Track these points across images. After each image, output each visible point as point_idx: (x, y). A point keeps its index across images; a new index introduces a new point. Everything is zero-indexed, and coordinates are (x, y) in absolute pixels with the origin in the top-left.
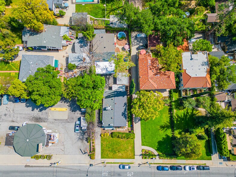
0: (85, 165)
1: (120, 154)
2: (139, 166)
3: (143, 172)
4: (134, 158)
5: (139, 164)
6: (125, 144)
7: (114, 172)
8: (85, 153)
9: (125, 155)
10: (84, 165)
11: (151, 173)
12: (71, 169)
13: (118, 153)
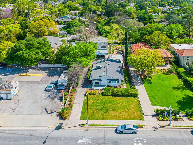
0: (45, 128)
1: (116, 113)
2: (154, 130)
3: (165, 139)
4: (142, 119)
5: (153, 127)
6: (125, 103)
7: (105, 138)
8: (52, 113)
9: (125, 114)
10: (43, 128)
11: (184, 140)
12: (14, 134)
13: (112, 112)
